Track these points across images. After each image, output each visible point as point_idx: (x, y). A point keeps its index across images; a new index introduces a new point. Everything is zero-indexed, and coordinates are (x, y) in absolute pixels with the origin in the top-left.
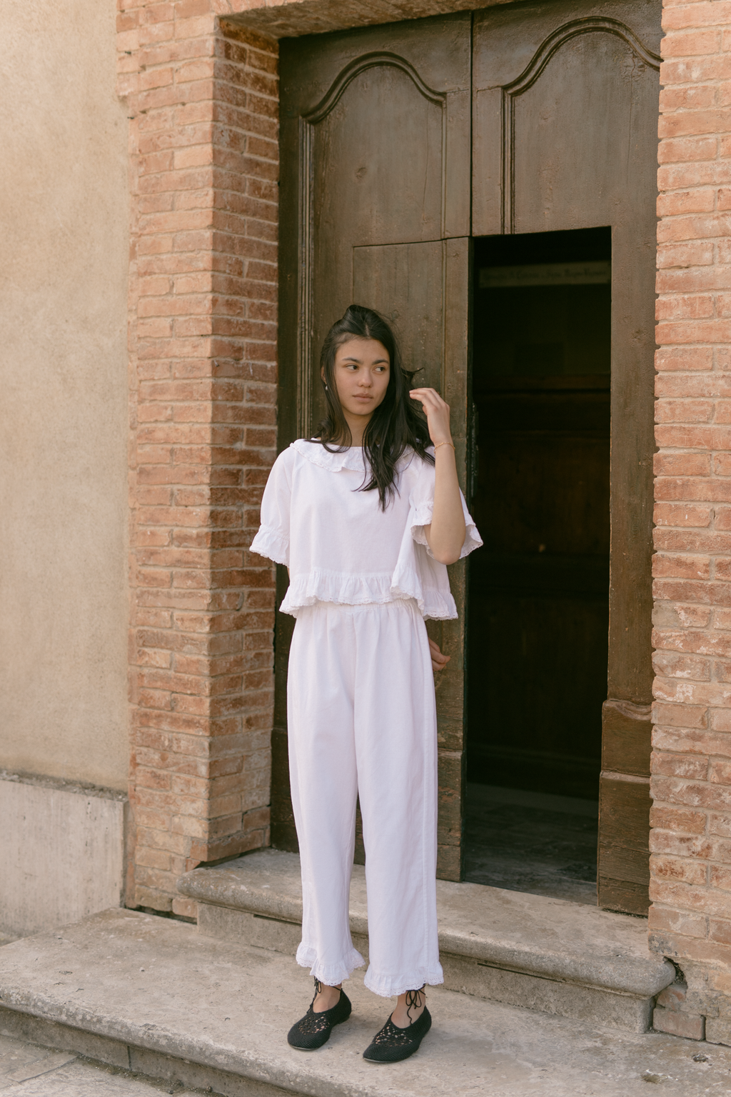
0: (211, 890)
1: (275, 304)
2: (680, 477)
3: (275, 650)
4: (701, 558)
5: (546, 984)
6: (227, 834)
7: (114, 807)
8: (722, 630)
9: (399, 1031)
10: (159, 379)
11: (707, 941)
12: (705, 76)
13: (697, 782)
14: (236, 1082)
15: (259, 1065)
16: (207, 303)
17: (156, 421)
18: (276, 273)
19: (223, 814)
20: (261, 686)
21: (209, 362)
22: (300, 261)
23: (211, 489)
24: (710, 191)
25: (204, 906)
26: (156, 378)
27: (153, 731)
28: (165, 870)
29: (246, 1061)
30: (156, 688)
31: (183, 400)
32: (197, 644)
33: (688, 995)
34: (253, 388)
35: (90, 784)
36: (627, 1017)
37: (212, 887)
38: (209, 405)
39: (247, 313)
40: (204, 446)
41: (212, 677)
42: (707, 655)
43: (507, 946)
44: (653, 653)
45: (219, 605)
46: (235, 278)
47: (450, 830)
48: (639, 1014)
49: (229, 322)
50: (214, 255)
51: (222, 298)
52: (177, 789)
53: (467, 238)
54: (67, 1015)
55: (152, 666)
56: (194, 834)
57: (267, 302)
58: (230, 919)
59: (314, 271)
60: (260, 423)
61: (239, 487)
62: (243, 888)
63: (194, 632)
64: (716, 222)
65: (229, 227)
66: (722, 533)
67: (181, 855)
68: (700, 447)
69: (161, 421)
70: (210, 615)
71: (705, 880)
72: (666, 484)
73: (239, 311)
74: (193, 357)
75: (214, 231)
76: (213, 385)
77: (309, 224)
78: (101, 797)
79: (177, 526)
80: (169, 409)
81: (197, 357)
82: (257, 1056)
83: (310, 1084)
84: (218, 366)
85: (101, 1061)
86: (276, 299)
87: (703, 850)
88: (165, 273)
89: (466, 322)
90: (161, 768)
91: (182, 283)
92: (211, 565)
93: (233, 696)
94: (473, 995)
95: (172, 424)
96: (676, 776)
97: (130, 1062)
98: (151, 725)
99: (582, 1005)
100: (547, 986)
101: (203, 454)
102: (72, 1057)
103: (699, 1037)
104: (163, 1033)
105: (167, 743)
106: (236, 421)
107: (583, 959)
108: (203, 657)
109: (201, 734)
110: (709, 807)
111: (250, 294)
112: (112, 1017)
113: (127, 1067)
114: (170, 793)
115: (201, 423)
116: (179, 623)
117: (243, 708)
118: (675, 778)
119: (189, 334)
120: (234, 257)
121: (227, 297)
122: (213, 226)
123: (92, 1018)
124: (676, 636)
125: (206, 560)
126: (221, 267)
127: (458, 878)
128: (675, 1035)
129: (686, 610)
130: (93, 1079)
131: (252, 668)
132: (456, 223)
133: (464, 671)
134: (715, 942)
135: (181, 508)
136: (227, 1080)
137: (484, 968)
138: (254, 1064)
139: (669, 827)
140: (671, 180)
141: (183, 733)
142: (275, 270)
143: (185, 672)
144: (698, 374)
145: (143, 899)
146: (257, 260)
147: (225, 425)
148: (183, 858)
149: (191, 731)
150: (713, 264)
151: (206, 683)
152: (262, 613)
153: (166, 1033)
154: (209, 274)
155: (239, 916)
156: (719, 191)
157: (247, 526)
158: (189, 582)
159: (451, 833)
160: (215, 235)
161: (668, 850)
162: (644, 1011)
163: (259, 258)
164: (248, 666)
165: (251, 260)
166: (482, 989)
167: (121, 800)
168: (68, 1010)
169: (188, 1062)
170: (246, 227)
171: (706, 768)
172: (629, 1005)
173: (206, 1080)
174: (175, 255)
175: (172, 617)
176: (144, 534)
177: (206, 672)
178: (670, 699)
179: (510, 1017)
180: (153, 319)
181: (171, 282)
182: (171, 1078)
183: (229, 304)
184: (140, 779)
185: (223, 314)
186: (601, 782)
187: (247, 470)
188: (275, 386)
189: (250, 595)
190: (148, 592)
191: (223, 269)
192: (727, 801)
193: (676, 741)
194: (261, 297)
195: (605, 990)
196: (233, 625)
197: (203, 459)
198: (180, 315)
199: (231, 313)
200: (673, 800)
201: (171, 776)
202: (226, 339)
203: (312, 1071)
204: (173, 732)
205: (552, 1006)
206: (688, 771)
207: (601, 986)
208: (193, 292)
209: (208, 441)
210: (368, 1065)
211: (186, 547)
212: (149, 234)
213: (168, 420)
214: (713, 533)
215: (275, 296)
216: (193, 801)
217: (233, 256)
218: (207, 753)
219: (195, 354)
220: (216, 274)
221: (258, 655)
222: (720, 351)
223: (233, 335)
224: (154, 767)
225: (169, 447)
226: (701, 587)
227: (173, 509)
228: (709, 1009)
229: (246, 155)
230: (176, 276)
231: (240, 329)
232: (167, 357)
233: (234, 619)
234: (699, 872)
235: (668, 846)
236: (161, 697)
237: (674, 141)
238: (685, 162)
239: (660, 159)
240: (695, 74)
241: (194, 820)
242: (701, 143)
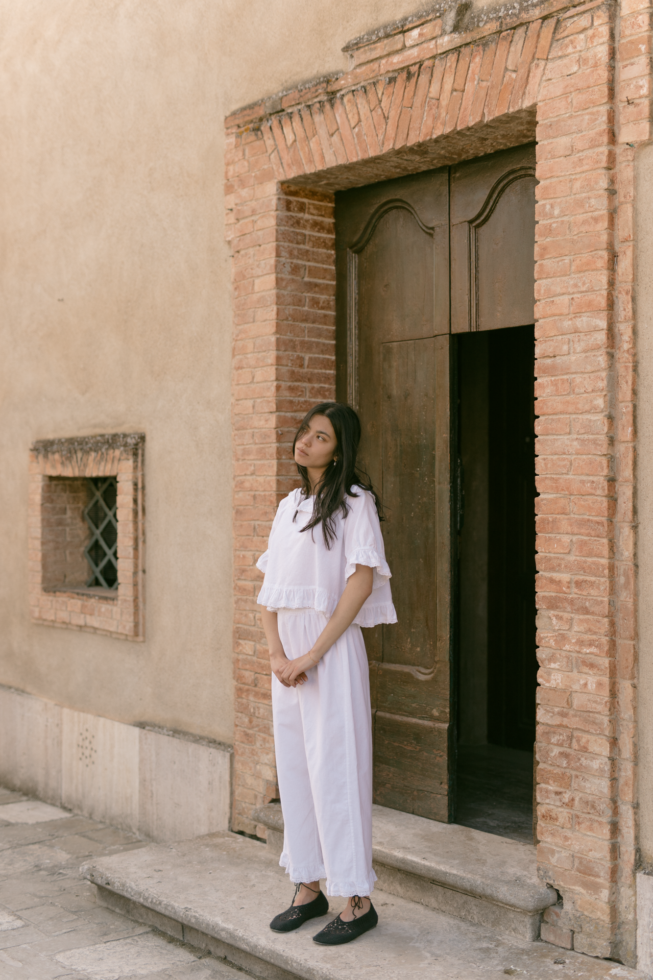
1: (334, 387)
2: (551, 516)
4: (565, 577)
5: (470, 900)
7: (225, 757)
8: (579, 632)
9: (344, 923)
10: (247, 444)
11: (573, 872)
12: (563, 214)
13: (566, 749)
14: (239, 953)
16: (273, 389)
17: (245, 475)
18: (334, 364)
21: (274, 431)
22: (349, 355)
24: (566, 298)
25: (270, 831)
26: (245, 443)
27: (244, 701)
28: (252, 804)
30: (246, 670)
31: (260, 460)
33: (562, 914)
35: (213, 739)
36: (521, 929)
37: (271, 816)
38: (274, 463)
39: (308, 394)
40: (272, 492)
42: (569, 651)
43: (443, 869)
44: (537, 650)
46: (296, 369)
47: (441, 783)
48: (528, 926)
49: (291, 402)
50: (277, 354)
51: (285, 384)
52: (258, 744)
53: (447, 336)
54: (143, 899)
55: (244, 654)
56: (267, 778)
57: (326, 386)
59: (359, 361)
64: (570, 322)
65: (290, 333)
66: (578, 558)
67: (261, 793)
68: (563, 492)
69: (248, 475)
71: (571, 825)
72: (543, 520)
73: (300, 393)
74: (265, 428)
75: (278, 336)
76: (278, 448)
77: (355, 327)
78: (218, 749)
79: (257, 551)
80: (253, 466)
81: (268, 428)
84: (282, 434)
86: (334, 383)
87: (569, 802)
88: (250, 367)
89: (448, 398)
90: (249, 729)
91: (259, 375)
94: (427, 906)
95: (254, 477)
96: (552, 744)
97: (183, 936)
98: (244, 696)
99: (493, 917)
100: (471, 902)
101: (272, 499)
102: (149, 929)
103: (569, 947)
104: (194, 914)
105: (252, 710)
107: (489, 881)
110: (572, 769)
111: (310, 380)
112: (168, 901)
114: (254, 747)
115: (270, 476)
118: (552, 746)
119: (263, 411)
120: (295, 354)
121: (289, 384)
122: (277, 332)
123: (156, 901)
124: (551, 637)
126: (284, 362)
127: (446, 820)
128: (554, 945)
129: (557, 617)
130: (153, 944)
132: (440, 325)
134: (578, 873)
135: (260, 538)
136: (234, 951)
137: (434, 885)
138: (242, 939)
139: (548, 783)
140: (542, 291)
141: (262, 703)
142: (333, 362)
143: (262, 658)
144: (561, 437)
145: (240, 825)
146: (317, 356)
147: (289, 477)
148: (262, 795)
150: (569, 354)
153: (196, 915)
154: (274, 368)
156: (572, 298)
159: (442, 786)
160: (278, 339)
161: (547, 801)
162: (532, 924)
163: (319, 354)
165: (311, 355)
166: (433, 902)
167: (228, 752)
168: (144, 895)
169: (210, 937)
170: (306, 332)
171: (571, 738)
172: (522, 919)
173: (223, 951)
174: (255, 354)
175: (255, 617)
176: (239, 557)
178: (547, 685)
179: (443, 922)
180: (243, 401)
181: (253, 374)
182: (205, 947)
183: (291, 389)
184: (237, 736)
185: (286, 396)
190: (241, 599)
191: (285, 364)
192: (584, 764)
193: (552, 717)
194: (320, 382)
195: (505, 906)
198: (258, 398)
199: (293, 395)
200: (550, 762)
201: (255, 735)
202: (289, 415)
204: (256, 702)
205: (475, 917)
206: (559, 741)
207: (503, 903)
208: (266, 381)
209: (275, 489)
212: (241, 340)
213: (252, 474)
214: (572, 558)
215: (333, 381)
216: (267, 754)
217: (294, 353)
219: (267, 426)
220: (280, 367)
222: (574, 419)
223: (295, 411)
224: (245, 727)
225: (252, 493)
226: (565, 599)
227: (255, 538)
228: (575, 926)
229: (306, 279)
230: (256, 369)
231: (301, 407)
232: (251, 428)
234: (567, 819)
235: (548, 797)
236: (249, 676)
237: (544, 262)
238: (551, 278)
239: (536, 276)
240: (556, 212)
241: (268, 767)
242: (560, 263)
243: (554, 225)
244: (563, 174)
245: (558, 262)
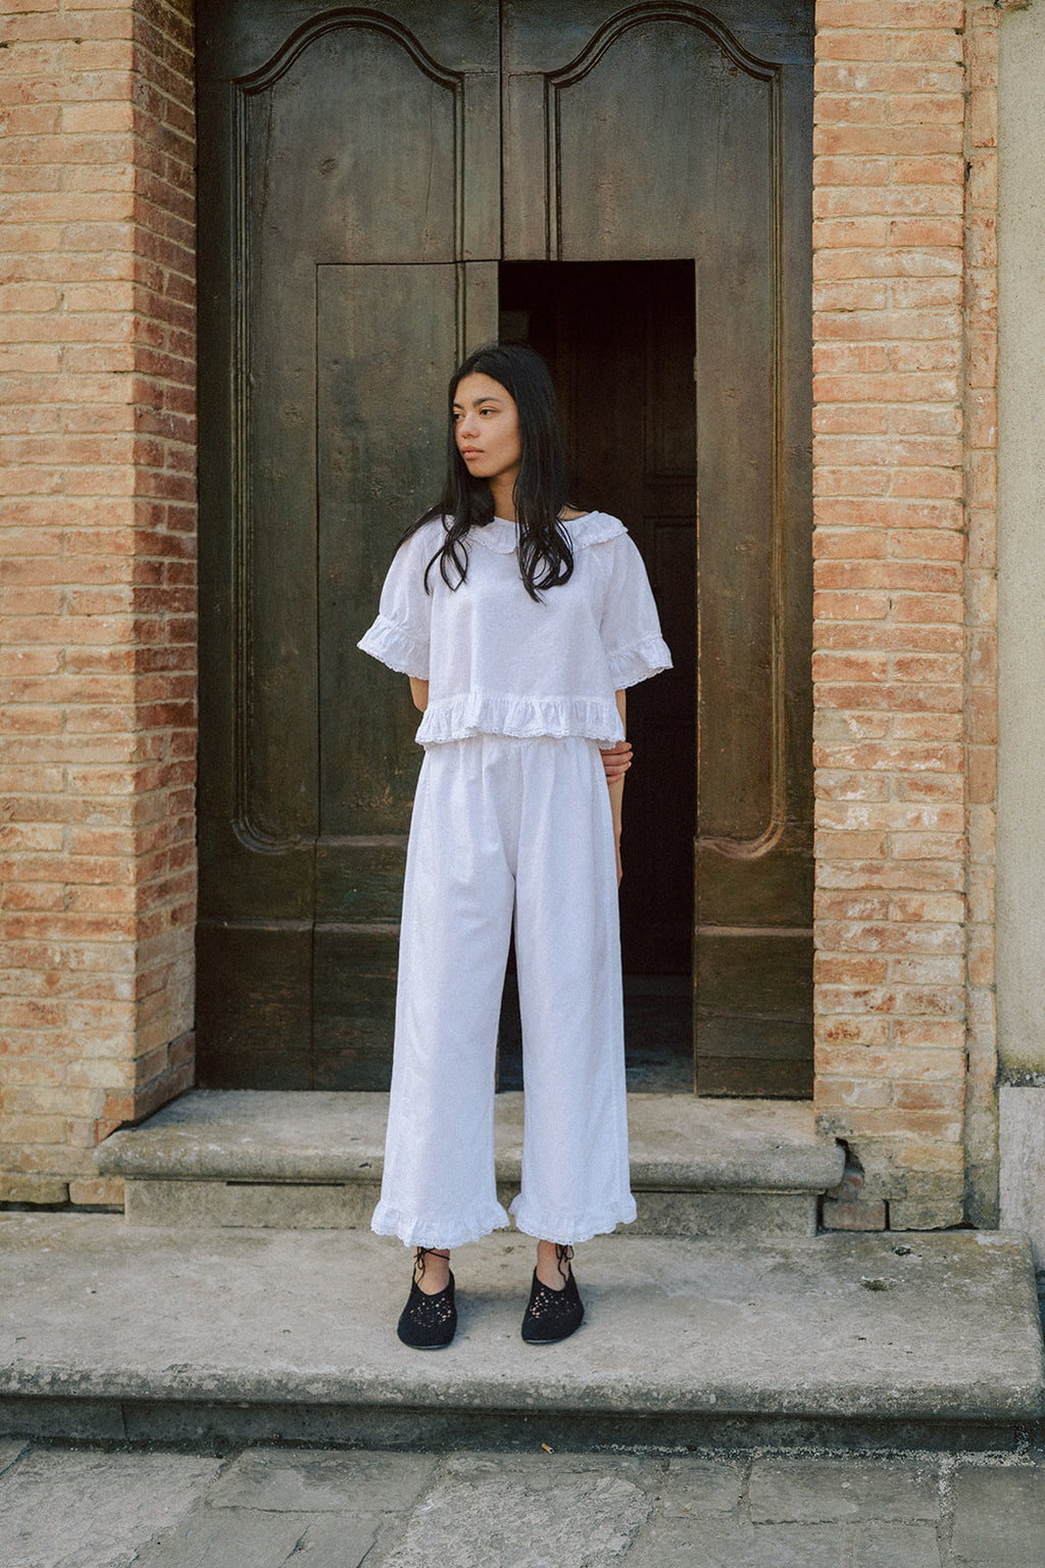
0: (159, 1158)
1: (194, 335)
2: (847, 561)
3: (197, 813)
4: (876, 656)
5: (684, 1199)
6: (154, 1076)
8: (903, 740)
9: (557, 1294)
10: (38, 433)
11: (890, 1110)
12: (874, 88)
13: (875, 923)
14: (323, 1417)
15: (384, 1384)
16: (127, 327)
17: (33, 493)
18: (195, 293)
19: (150, 1048)
20: (184, 864)
21: (130, 410)
22: (233, 279)
23: (134, 590)
24: (881, 222)
26: (32, 431)
27: (31, 943)
28: (58, 1143)
29: (361, 1382)
30: (36, 881)
31: (82, 463)
32: (114, 812)
33: (867, 1180)
34: (174, 450)
36: (795, 1220)
37: (160, 1154)
38: (130, 471)
39: (168, 344)
40: (121, 528)
41: (137, 856)
42: (885, 770)
44: (815, 773)
45: (144, 754)
46: (156, 294)
48: (811, 1212)
49: (151, 356)
50: (135, 259)
51: (145, 320)
52: (77, 1023)
53: (496, 264)
55: (28, 849)
56: (114, 1084)
57: (187, 332)
58: (184, 1195)
59: (254, 292)
60: (182, 499)
61: (160, 587)
62: (212, 1147)
63: (106, 794)
64: (889, 259)
65: (150, 222)
66: (902, 626)
67: (86, 1117)
68: (873, 524)
69: (41, 494)
70: (134, 769)
71: (888, 1038)
72: (831, 569)
73: (159, 340)
74: (102, 402)
75: (134, 225)
76: (137, 443)
77: (246, 228)
79: (73, 643)
80: (56, 476)
81: (108, 403)
82: (376, 1372)
83: (472, 1392)
84: (141, 416)
85: (74, 1439)
87: (883, 1003)
88: (49, 279)
90: (47, 996)
91: (78, 296)
92: (136, 697)
93: (160, 881)
95: (61, 498)
96: (849, 918)
98: (27, 934)
99: (734, 1216)
100: (686, 1202)
101: (120, 540)
102: (24, 1444)
103: (882, 1226)
104: (206, 1372)
105: (57, 959)
106: (159, 495)
108: (123, 829)
109: (120, 939)
110: (891, 952)
111: (168, 318)
112: (107, 1366)
113: (122, 1436)
114: (65, 1030)
115: (116, 495)
116: (79, 783)
117: (168, 897)
118: (847, 921)
119: (93, 369)
121: (148, 320)
122: (134, 218)
123: (70, 1375)
124: (846, 751)
125: (128, 691)
126: (142, 277)
128: (851, 1231)
129: (859, 719)
131: (175, 840)
134: (901, 1110)
135: (80, 618)
136: (307, 1418)
139: (839, 981)
140: (830, 206)
141: (87, 941)
142: (193, 289)
143: (90, 854)
144: (870, 437)
145: (13, 1192)
147: (147, 500)
148: (89, 1121)
149: (103, 937)
150: (886, 308)
151: (129, 867)
152: (184, 762)
153: (213, 1371)
154: (129, 285)
155: (200, 1189)
156: (892, 223)
157: (170, 642)
158: (97, 724)
160: (136, 232)
161: (839, 1009)
162: (813, 1209)
164: (172, 836)
168: (21, 1373)
169: (247, 1406)
171: (884, 904)
172: (798, 1205)
174: (65, 255)
175: (64, 775)
176: (12, 657)
177: (130, 849)
178: (839, 827)
180: (26, 345)
181: (59, 294)
183: (151, 330)
184: (8, 1016)
185: (144, 344)
186: (696, 939)
187: (169, 564)
188: (194, 448)
189: (175, 736)
190: (21, 743)
191: (143, 280)
192: (913, 941)
193: (848, 876)
194: (180, 323)
196: (158, 782)
197: (119, 547)
198: (76, 341)
199: (153, 342)
200: (844, 948)
201: (65, 1006)
202: (147, 379)
203: (470, 1374)
205: (692, 1225)
206: (863, 911)
208: (103, 310)
209: (131, 522)
211: (91, 673)
212: (19, 222)
213: (55, 492)
214: (889, 626)
215: (194, 326)
216: (108, 1037)
217: (154, 263)
218: (132, 965)
219: (106, 398)
220: (137, 285)
221: (182, 820)
222: (896, 411)
223: (155, 374)
224: (33, 995)
225: (58, 530)
226: (877, 691)
227: (66, 619)
228: (894, 1191)
229: (164, 124)
230: (67, 284)
232: (52, 402)
233: (159, 772)
234: (879, 1030)
235: (840, 1003)
236: (45, 892)
237: (837, 159)
238: (848, 186)
239: (816, 180)
240: (860, 83)
241: (109, 1064)
242: (868, 165)
243: (856, 104)
244: (873, 25)
245: (864, 163)
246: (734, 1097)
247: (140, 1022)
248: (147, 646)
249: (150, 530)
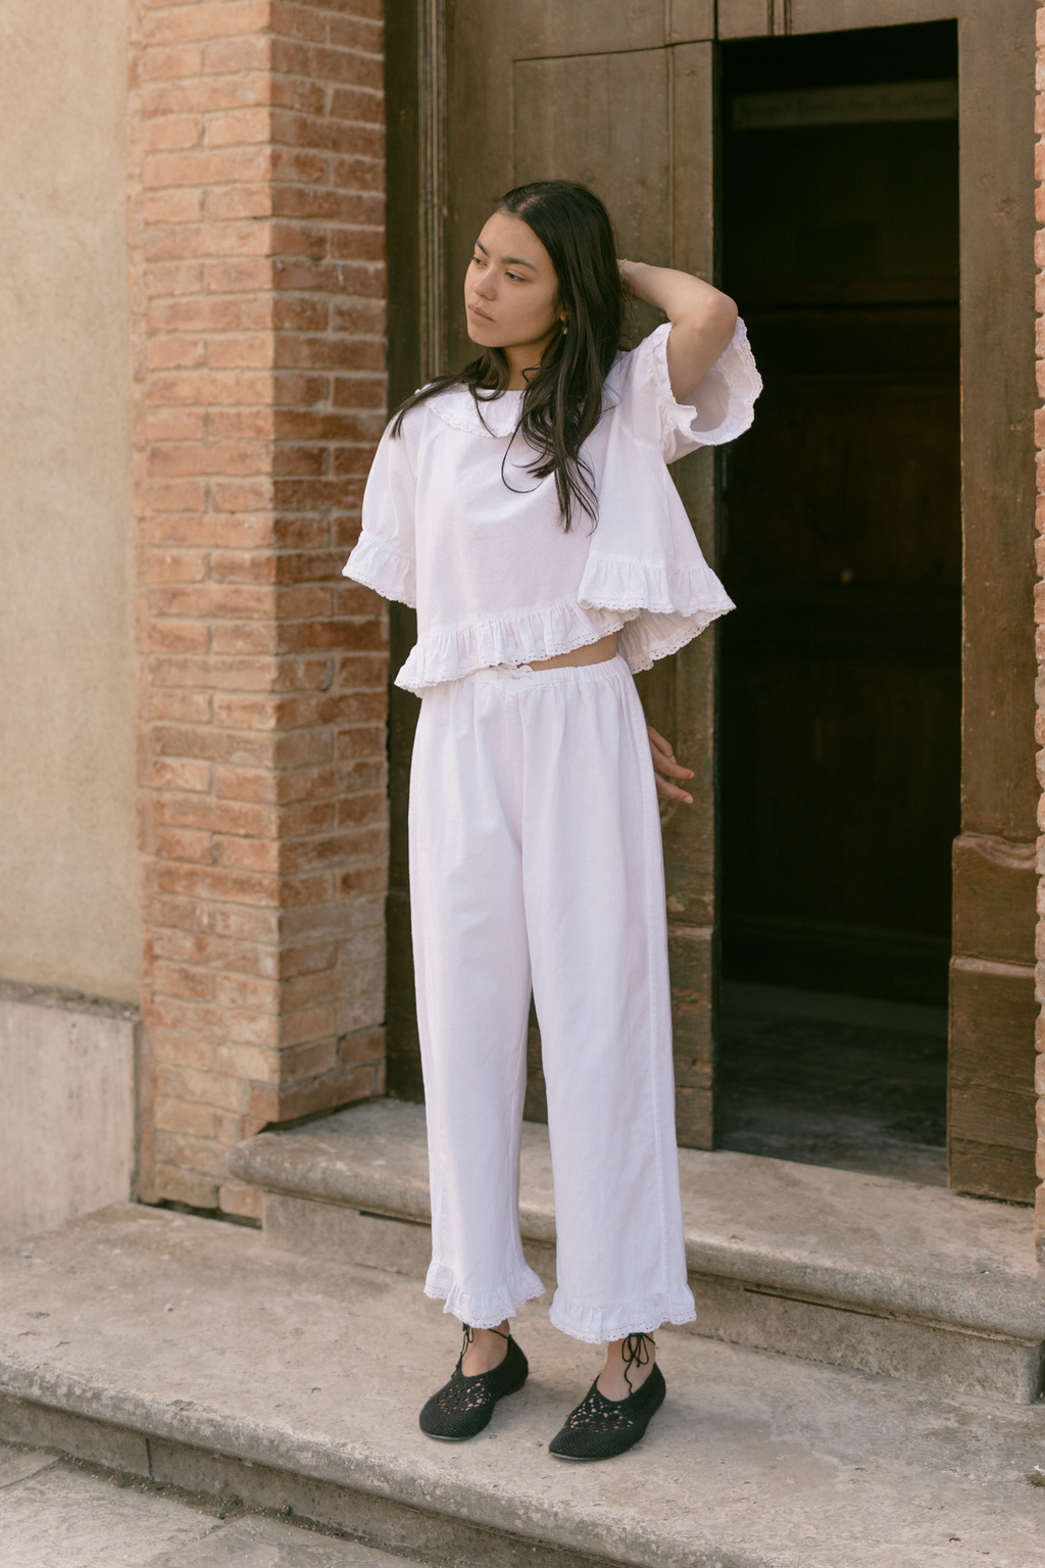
0: (285, 1170)
1: (381, 162)
3: (389, 758)
5: (862, 1322)
6: (312, 1073)
7: (118, 1031)
9: (611, 1405)
10: (183, 295)
14: (332, 1497)
15: (371, 1468)
16: (263, 162)
17: (178, 367)
18: (382, 108)
19: (304, 1039)
20: (366, 820)
21: (268, 263)
22: (422, 87)
23: (275, 483)
25: (275, 1199)
26: (177, 292)
27: (182, 900)
28: (207, 1138)
29: (349, 1460)
30: (185, 827)
31: (224, 330)
32: (255, 750)
34: (344, 308)
35: (76, 992)
36: (1001, 1377)
37: (287, 1165)
38: (268, 337)
39: (332, 177)
40: (261, 408)
41: (282, 805)
43: (794, 1259)
44: (1039, 754)
45: (292, 682)
46: (310, 118)
47: (694, 1062)
48: (1021, 1370)
49: (301, 194)
50: (273, 79)
51: (289, 152)
52: (224, 999)
53: (709, 43)
54: (41, 1388)
55: (180, 789)
56: (256, 1076)
57: (367, 159)
58: (318, 1219)
59: (447, 103)
60: (359, 368)
61: (323, 478)
62: (340, 1166)
63: (250, 728)
65: (298, 30)
67: (233, 1111)
69: (186, 368)
70: (276, 700)
73: (317, 174)
74: (240, 255)
75: (273, 36)
76: (276, 303)
77: (438, 22)
78: (95, 1014)
79: (217, 546)
80: (201, 345)
81: (247, 256)
82: (367, 1452)
83: (459, 1499)
84: (283, 270)
85: (101, 1466)
86: (381, 153)
88: (190, 110)
89: (710, 189)
90: (197, 963)
91: (218, 128)
92: (277, 613)
93: (319, 838)
94: (737, 1343)
95: (205, 371)
97: (151, 1466)
98: (178, 888)
99: (923, 1357)
100: (863, 1326)
101: (260, 423)
102: (51, 1459)
104: (206, 1415)
105: (205, 920)
106: (317, 365)
107: (924, 1279)
108: (265, 772)
109: (264, 903)
111: (336, 145)
112: (118, 1389)
113: (146, 1474)
114: (213, 1006)
115: (255, 369)
116: (224, 714)
117: (336, 859)
119: (233, 215)
120: (309, 81)
121: (296, 151)
122: (271, 28)
123: (84, 1391)
125: (268, 605)
126: (287, 99)
127: (709, 1144)
130: (88, 1496)
131: (350, 789)
132: (688, 14)
133: (715, 790)
135: (224, 516)
136: (316, 1494)
137: (755, 1296)
138: (362, 1466)
141: (233, 903)
142: (379, 104)
143: (235, 798)
145: (169, 1188)
146: (348, 87)
147: (297, 372)
148: (237, 1117)
149: (248, 899)
151: (271, 817)
152: (365, 695)
153: (212, 1416)
154: (265, 112)
155: (336, 1215)
157: (338, 545)
158: (240, 644)
159: (697, 1067)
160: (274, 45)
162: (1029, 1366)
163: (352, 82)
164: (343, 785)
165: (338, 86)
166: (752, 1333)
167: (128, 1019)
168: (43, 1379)
169: (250, 1465)
170: (328, 29)
172: (1005, 1356)
173: (281, 1494)
174: (206, 80)
175: (210, 703)
176: (161, 561)
177: (272, 796)
179: (799, 1379)
180: (171, 191)
181: (200, 127)
182: (222, 1491)
183: (301, 163)
184: (160, 982)
185: (291, 181)
186: (951, 975)
187: (337, 450)
188: (382, 303)
189: (345, 663)
190: (170, 662)
191: (289, 103)
194: (355, 149)
195: (963, 1331)
196: (316, 716)
197: (259, 431)
198: (217, 183)
199: (304, 178)
201: (214, 977)
202: (297, 224)
203: (461, 1476)
204: (215, 901)
205: (872, 1359)
207: (955, 1324)
208: (239, 144)
209: (269, 399)
210: (558, 1465)
211: (233, 583)
212: (163, 44)
213: (199, 365)
215: (379, 147)
216: (253, 1019)
217: (306, 79)
218: (275, 936)
219: (244, 250)
220: (278, 111)
221: (360, 768)
223: (309, 216)
224: (184, 961)
225: (201, 410)
227: (210, 517)
230: (208, 116)
231: (320, 206)
232: (195, 256)
233: (318, 705)
236: (194, 840)
241: (254, 1051)
246: (1001, 1201)
247: (286, 1007)
248: (298, 551)
249: (302, 409)
